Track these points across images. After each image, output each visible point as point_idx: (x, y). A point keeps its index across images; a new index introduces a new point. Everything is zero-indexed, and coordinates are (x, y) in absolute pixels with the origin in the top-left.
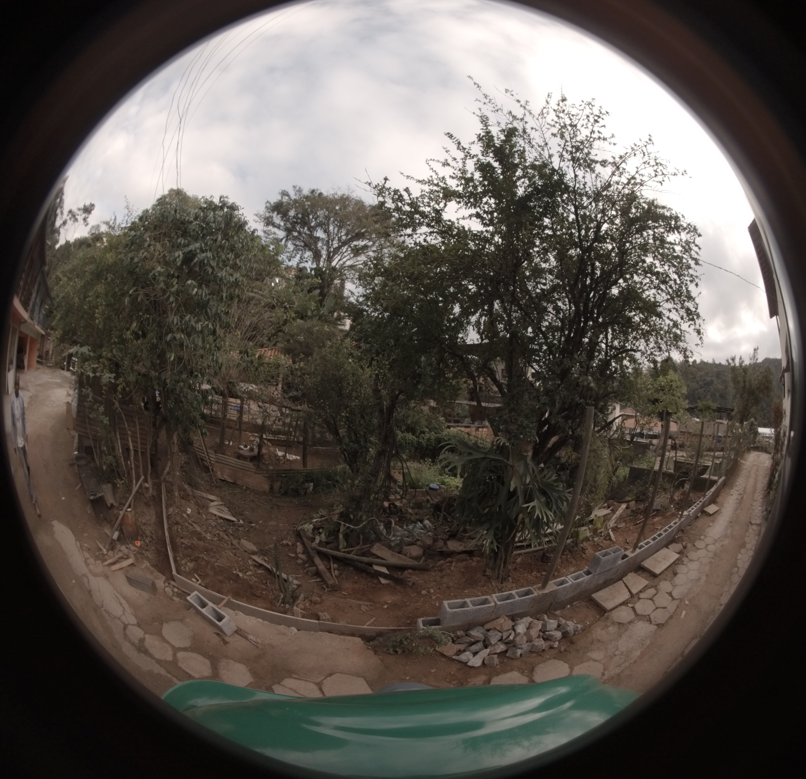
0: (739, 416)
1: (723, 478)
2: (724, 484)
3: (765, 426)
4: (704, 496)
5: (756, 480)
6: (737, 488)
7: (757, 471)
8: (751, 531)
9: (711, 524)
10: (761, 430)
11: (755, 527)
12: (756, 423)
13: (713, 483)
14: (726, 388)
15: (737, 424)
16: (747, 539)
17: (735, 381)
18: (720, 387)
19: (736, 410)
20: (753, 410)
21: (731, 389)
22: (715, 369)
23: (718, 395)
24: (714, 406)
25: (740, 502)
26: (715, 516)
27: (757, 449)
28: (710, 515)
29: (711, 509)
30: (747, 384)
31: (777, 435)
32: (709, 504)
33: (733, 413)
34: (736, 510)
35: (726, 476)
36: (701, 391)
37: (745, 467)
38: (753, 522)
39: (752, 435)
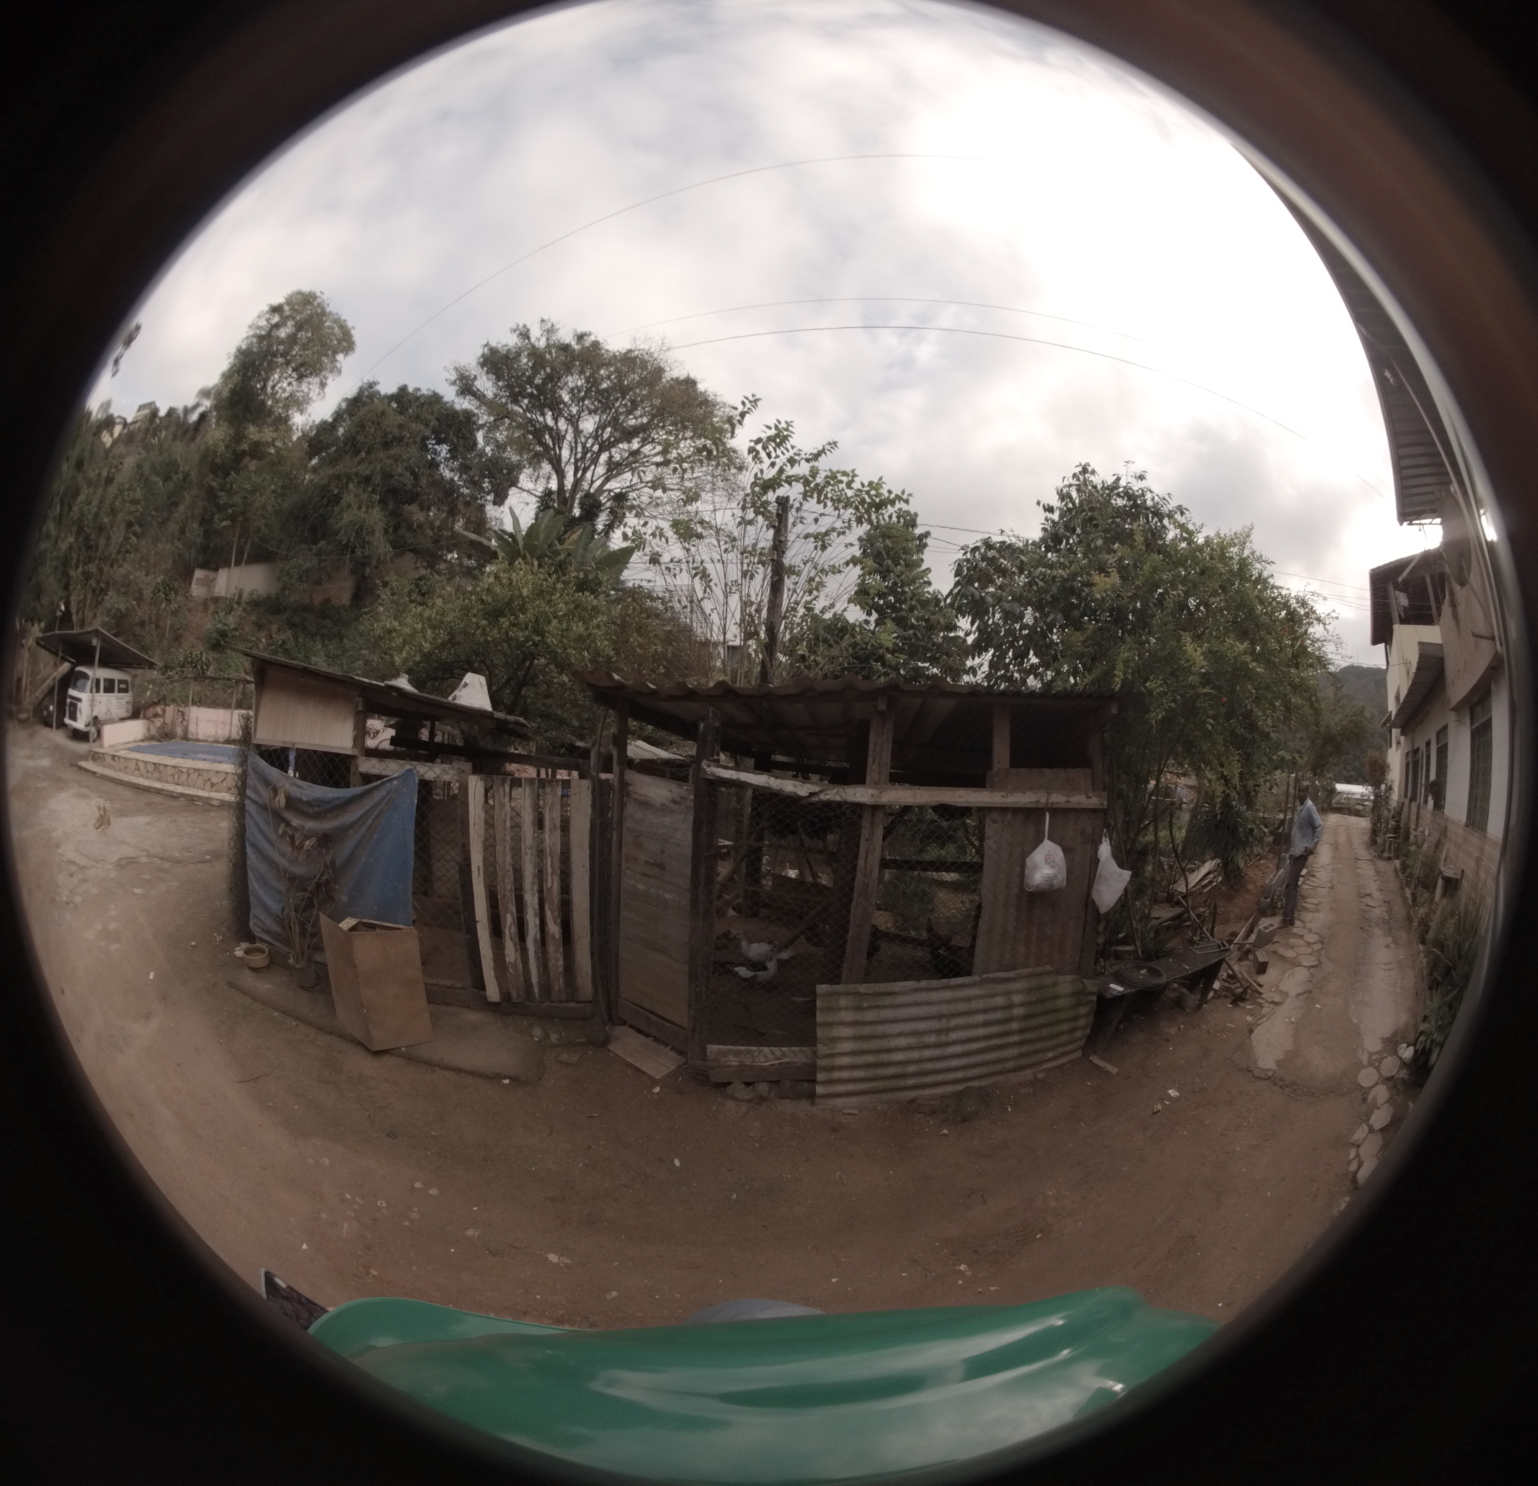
31: (1378, 794)
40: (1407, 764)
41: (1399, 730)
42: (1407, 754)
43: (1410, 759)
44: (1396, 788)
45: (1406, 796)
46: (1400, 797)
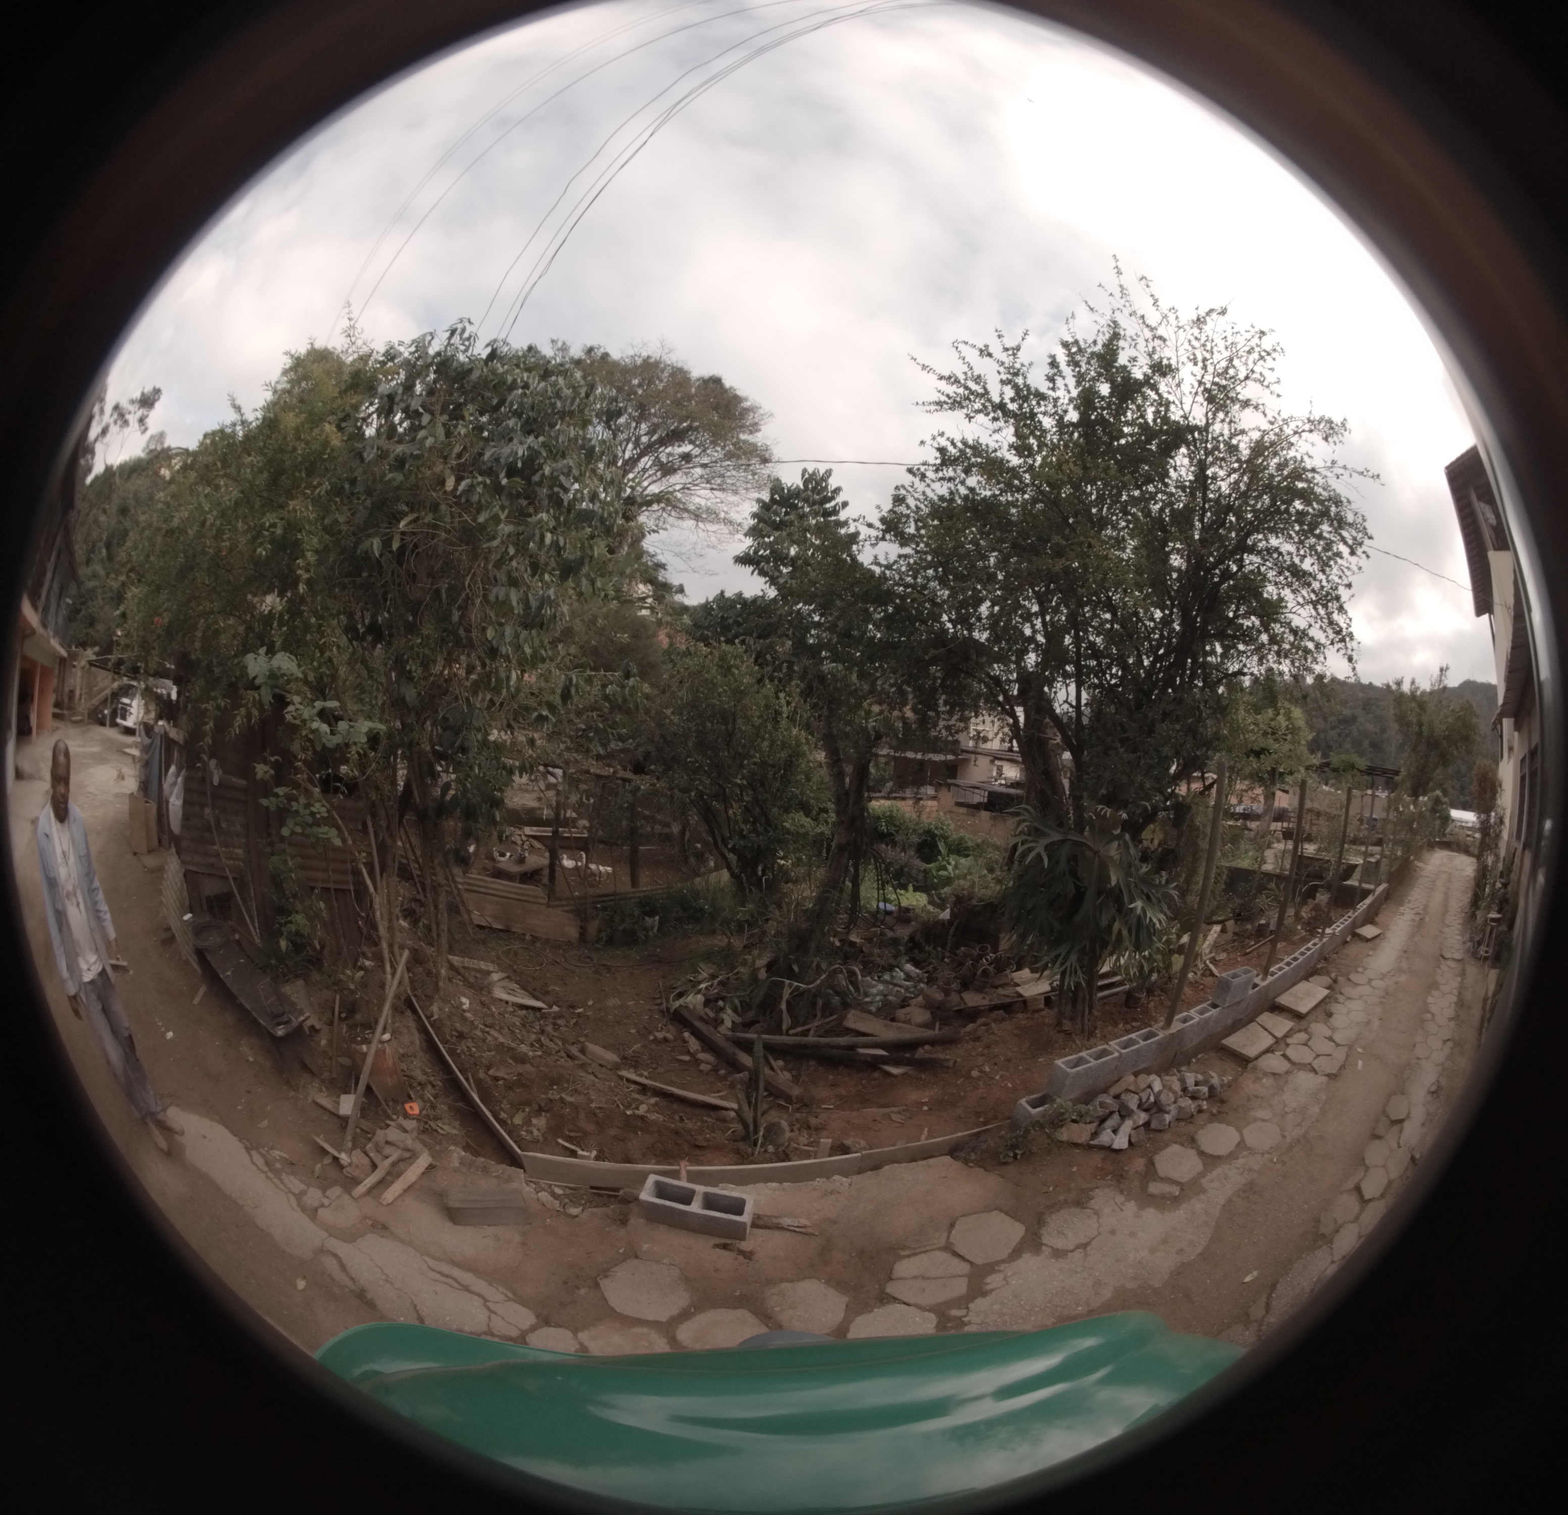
0: (1408, 784)
1: (1383, 886)
2: (1387, 897)
3: (1465, 807)
4: (1355, 910)
5: (1447, 896)
6: (1410, 905)
7: (1449, 881)
9: (1371, 953)
10: (1455, 814)
12: (1445, 800)
13: (1366, 894)
14: (1383, 730)
15: (1407, 798)
17: (1401, 719)
18: (1370, 727)
19: (1403, 772)
20: (1438, 774)
21: (1394, 734)
22: (1361, 695)
23: (1366, 743)
24: (1362, 763)
25: (1419, 925)
26: (1377, 941)
27: (1447, 845)
28: (1367, 940)
29: (1368, 931)
30: (1425, 728)
32: (1363, 924)
33: (1398, 778)
34: (1412, 936)
35: (1389, 882)
36: (1333, 733)
37: (1423, 873)
38: (1447, 954)
39: (1438, 822)
40: (1523, 779)
41: (1512, 720)
42: (1523, 761)
43: (1527, 770)
44: (1507, 821)
45: (1518, 837)
46: (1510, 835)
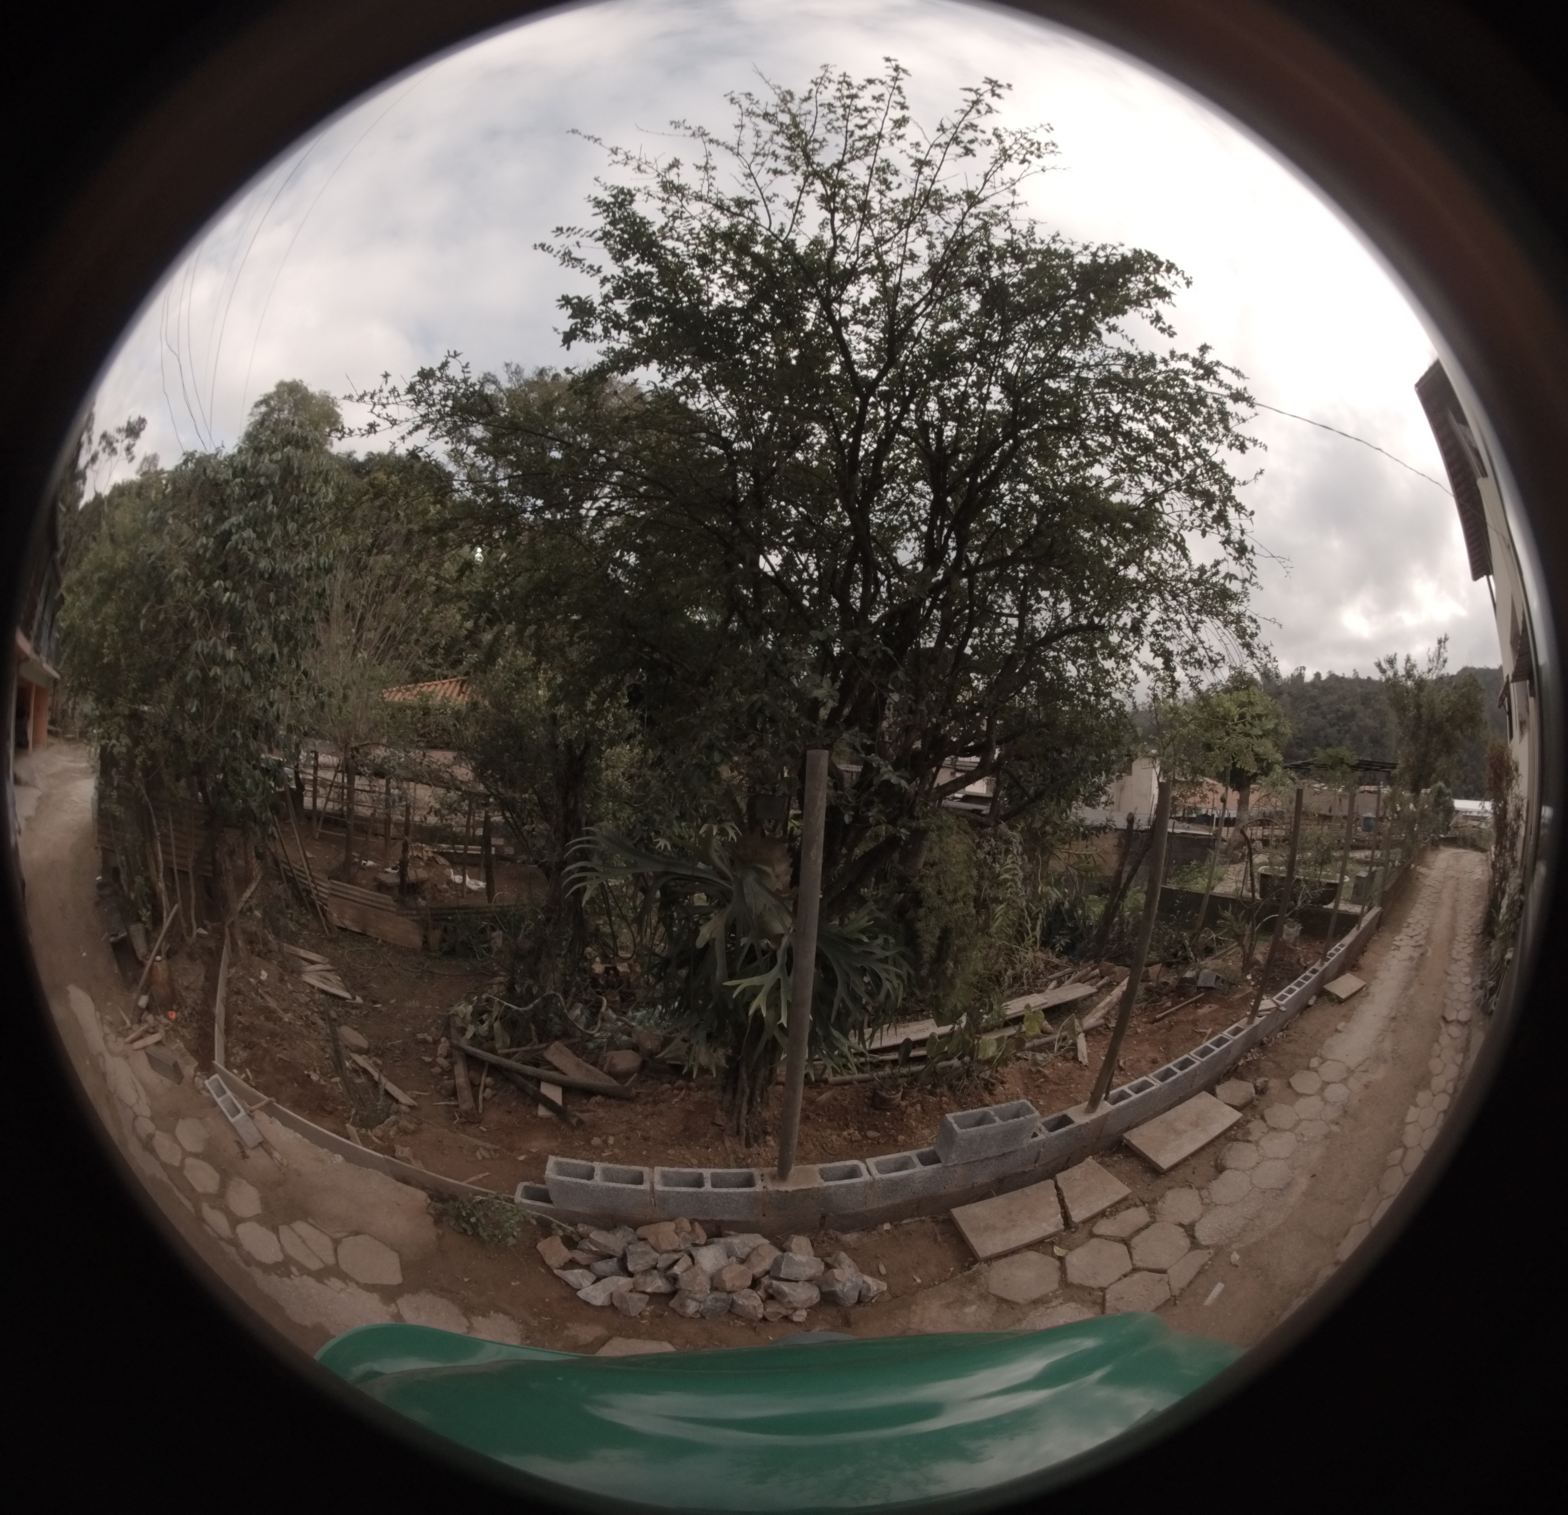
0: (1407, 777)
1: (1376, 910)
2: (1378, 925)
3: (1469, 797)
4: (1325, 957)
5: (1455, 911)
6: (1409, 932)
7: (1457, 890)
8: (1444, 1040)
10: (1460, 804)
11: (1455, 1030)
12: (1448, 791)
13: (1352, 921)
14: (1383, 724)
15: (1406, 794)
16: (1435, 1065)
17: (1400, 708)
18: (1370, 722)
19: (1401, 764)
20: (1441, 765)
21: (1394, 726)
22: (1359, 690)
23: (1366, 738)
24: (1356, 758)
25: (1418, 965)
26: (1354, 1004)
27: (1452, 842)
28: (1339, 1002)
29: (1344, 985)
30: (1424, 710)
31: (1500, 816)
32: (1339, 974)
33: (1396, 772)
34: (1407, 986)
35: (1382, 905)
36: (1332, 731)
37: (1428, 882)
38: (1451, 1016)
39: (1441, 815)
